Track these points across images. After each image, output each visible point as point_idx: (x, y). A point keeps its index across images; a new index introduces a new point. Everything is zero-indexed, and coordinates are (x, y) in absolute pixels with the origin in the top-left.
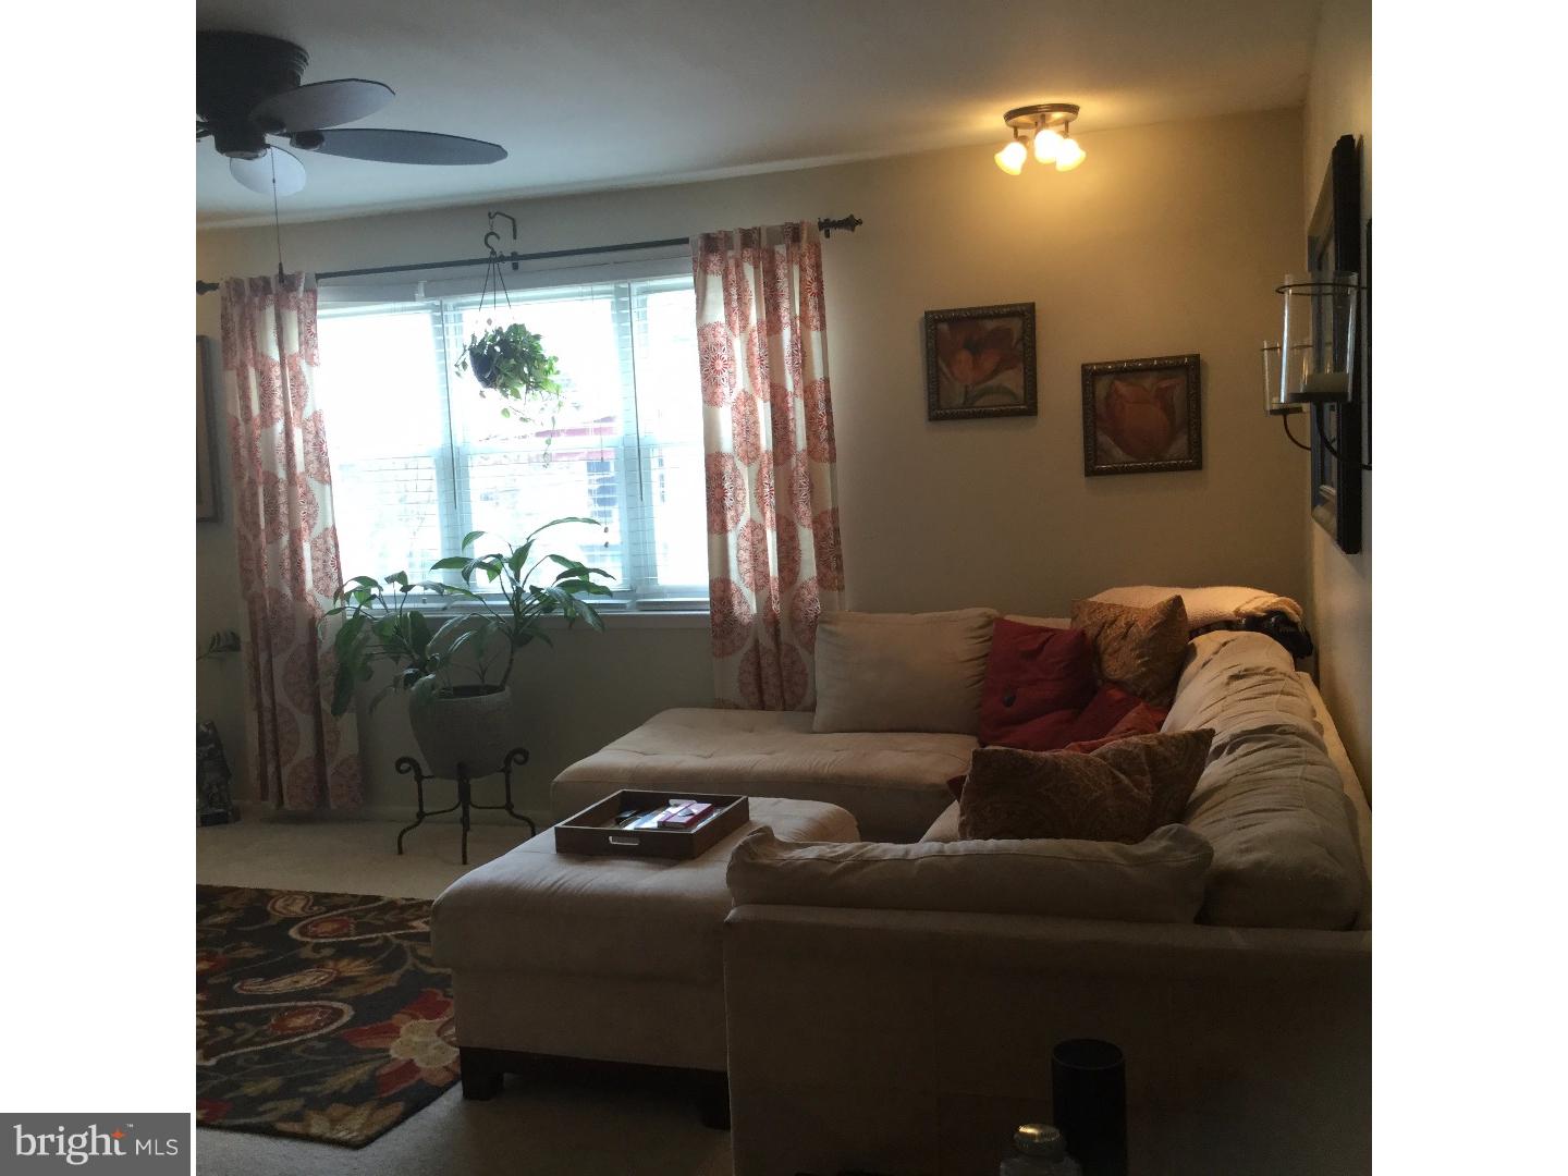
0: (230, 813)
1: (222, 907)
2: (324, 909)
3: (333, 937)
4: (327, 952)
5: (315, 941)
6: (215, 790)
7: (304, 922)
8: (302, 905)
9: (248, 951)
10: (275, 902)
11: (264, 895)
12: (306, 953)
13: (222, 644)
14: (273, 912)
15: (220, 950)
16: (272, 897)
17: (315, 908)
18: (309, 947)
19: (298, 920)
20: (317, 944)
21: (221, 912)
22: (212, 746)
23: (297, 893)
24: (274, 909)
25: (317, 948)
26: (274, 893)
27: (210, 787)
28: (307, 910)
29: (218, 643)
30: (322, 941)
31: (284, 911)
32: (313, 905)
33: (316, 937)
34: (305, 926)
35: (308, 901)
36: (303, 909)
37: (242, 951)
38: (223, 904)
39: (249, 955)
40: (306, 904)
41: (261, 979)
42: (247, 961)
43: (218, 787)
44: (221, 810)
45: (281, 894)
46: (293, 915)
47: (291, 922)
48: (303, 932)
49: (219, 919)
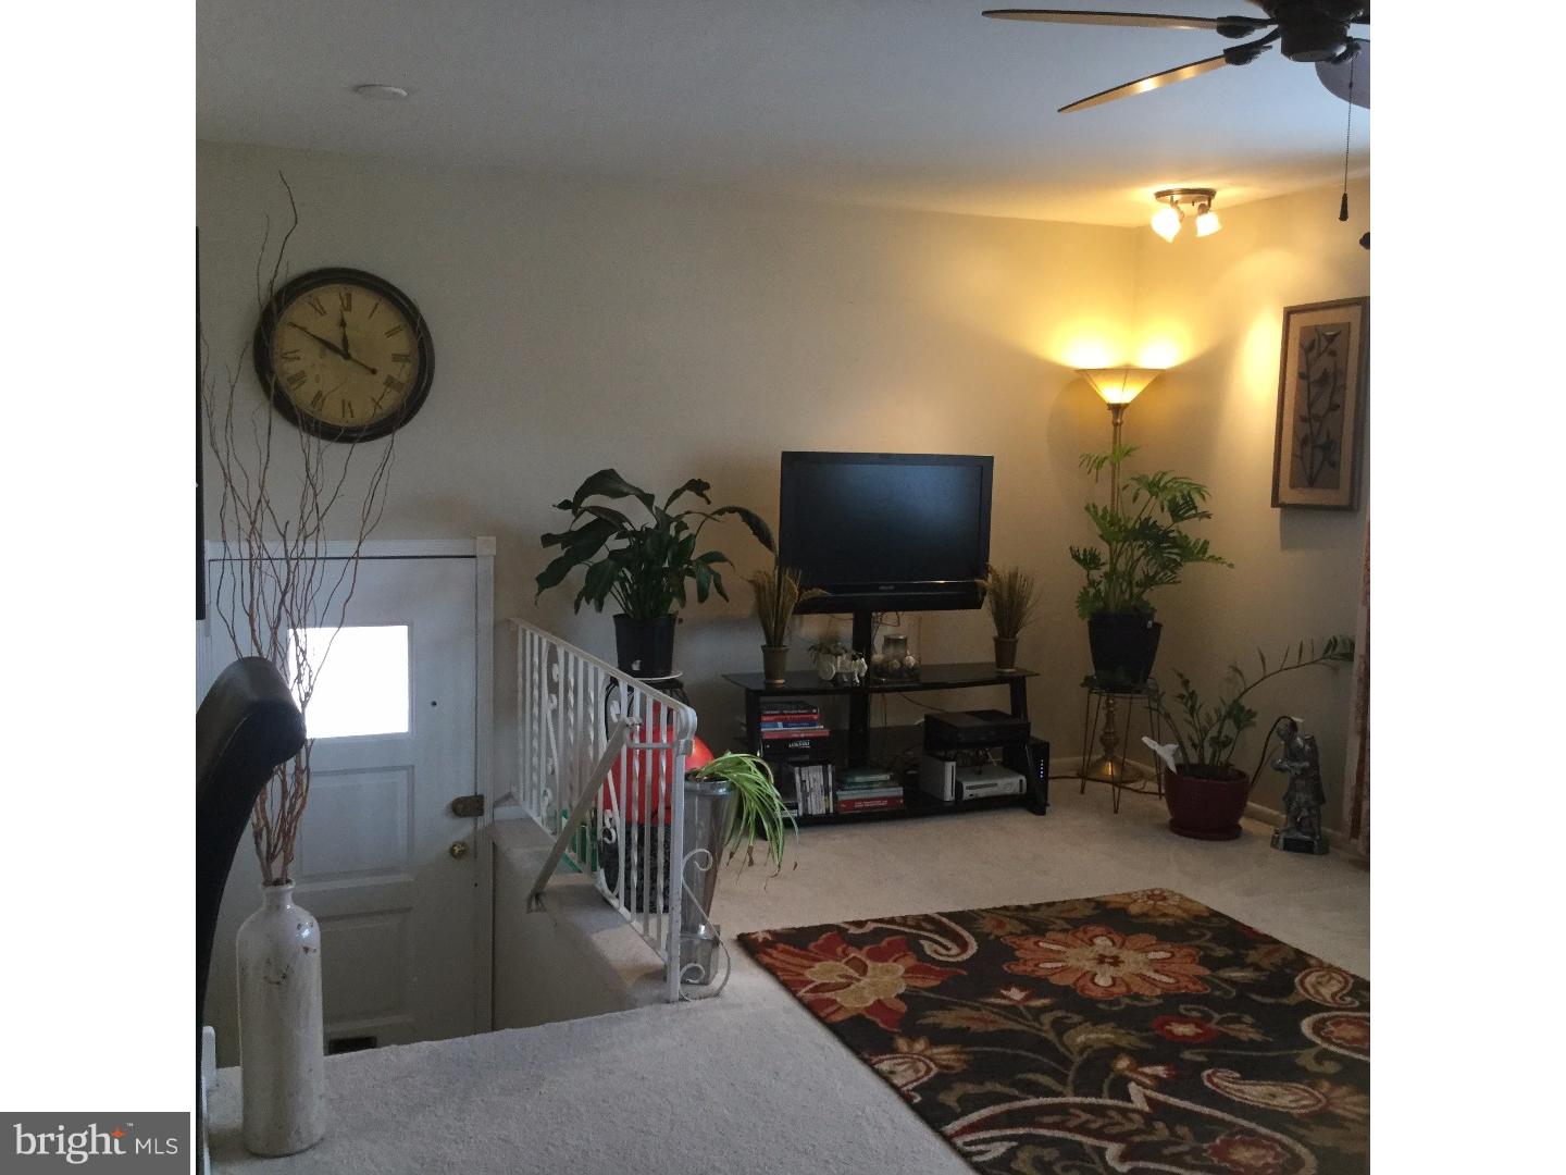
0: (1315, 843)
1: (1249, 960)
2: (1357, 1003)
3: (1348, 1049)
4: (1330, 1067)
5: (1325, 1045)
6: (1305, 813)
7: (1326, 1015)
8: (1335, 989)
9: (1246, 1031)
10: (1307, 975)
11: (1301, 960)
12: (1306, 1059)
13: (1338, 650)
14: (1299, 987)
15: (1217, 1016)
16: (1309, 966)
17: (1348, 999)
18: (1313, 1051)
19: (1319, 1008)
20: (1326, 1050)
21: (1243, 966)
22: (1307, 764)
23: (1339, 971)
24: (1302, 983)
25: (1323, 1056)
26: (1312, 962)
27: (1299, 809)
28: (1337, 998)
29: (1334, 649)
30: (1333, 1048)
31: (1312, 991)
32: (1348, 994)
33: (1327, 1040)
34: (1324, 1020)
35: (1345, 987)
36: (1334, 995)
37: (1238, 1027)
38: (1253, 956)
39: (1243, 1037)
40: (1339, 992)
41: (1238, 1075)
42: (1236, 1043)
43: (1309, 809)
44: (1308, 837)
45: (1321, 965)
46: (1318, 1000)
47: (1310, 1007)
48: (1317, 1029)
49: (1236, 974)
